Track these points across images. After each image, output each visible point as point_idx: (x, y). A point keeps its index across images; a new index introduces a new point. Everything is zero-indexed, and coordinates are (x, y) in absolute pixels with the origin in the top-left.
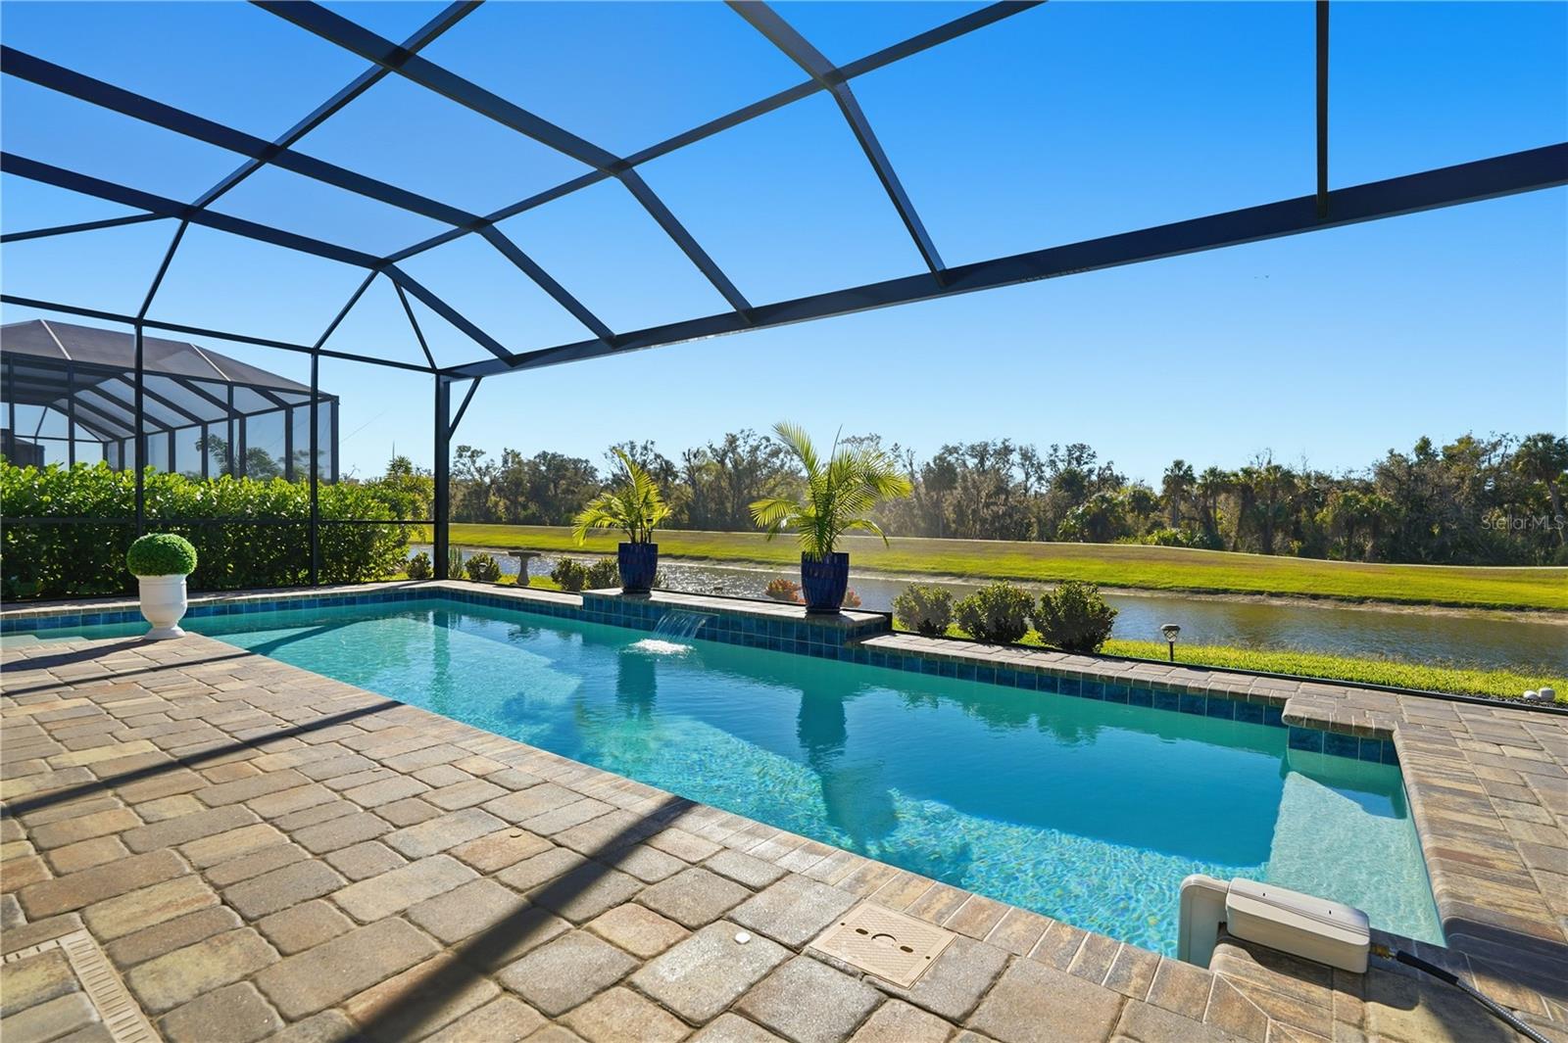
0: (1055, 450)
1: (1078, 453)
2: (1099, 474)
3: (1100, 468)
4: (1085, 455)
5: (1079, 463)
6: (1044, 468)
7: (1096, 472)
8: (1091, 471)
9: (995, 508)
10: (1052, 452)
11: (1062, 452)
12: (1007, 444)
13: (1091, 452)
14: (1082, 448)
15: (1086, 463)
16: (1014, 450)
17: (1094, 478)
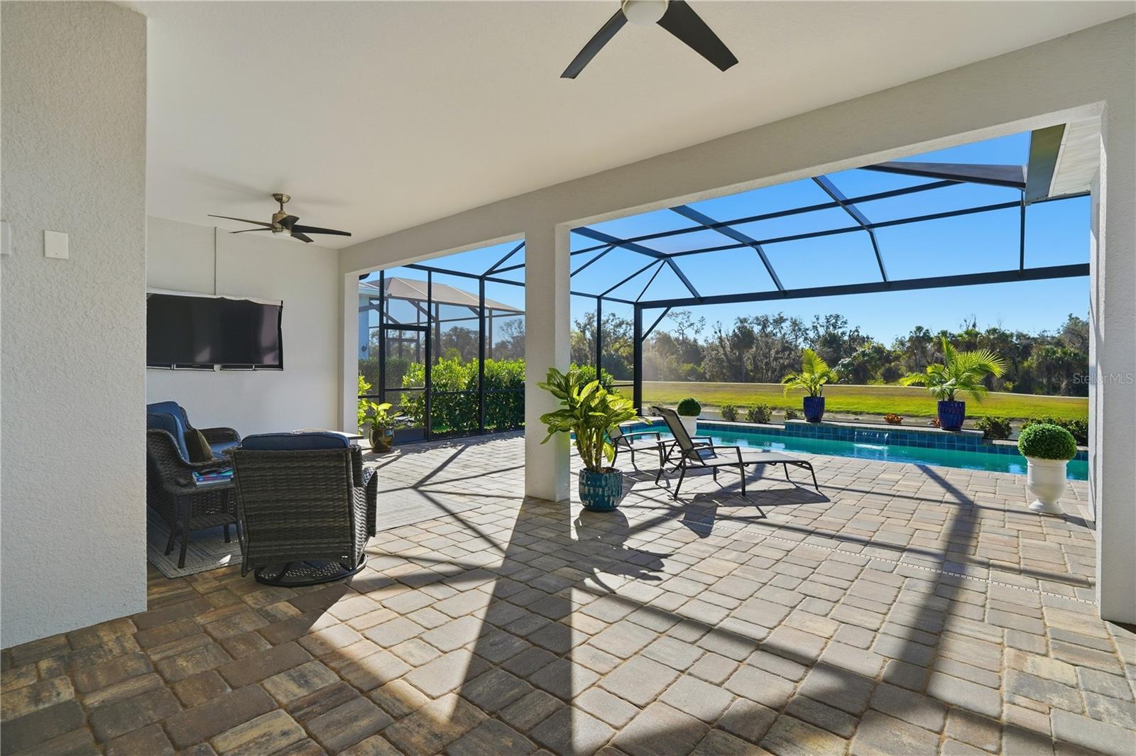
0: (818, 319)
1: (834, 321)
2: (850, 336)
3: (851, 331)
4: (839, 323)
5: (835, 327)
6: (807, 332)
7: (848, 334)
8: (843, 333)
9: (782, 361)
10: (815, 320)
11: (823, 321)
12: (782, 315)
13: (844, 320)
14: (837, 317)
15: (841, 327)
16: (787, 320)
17: (846, 338)
